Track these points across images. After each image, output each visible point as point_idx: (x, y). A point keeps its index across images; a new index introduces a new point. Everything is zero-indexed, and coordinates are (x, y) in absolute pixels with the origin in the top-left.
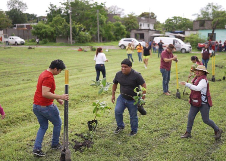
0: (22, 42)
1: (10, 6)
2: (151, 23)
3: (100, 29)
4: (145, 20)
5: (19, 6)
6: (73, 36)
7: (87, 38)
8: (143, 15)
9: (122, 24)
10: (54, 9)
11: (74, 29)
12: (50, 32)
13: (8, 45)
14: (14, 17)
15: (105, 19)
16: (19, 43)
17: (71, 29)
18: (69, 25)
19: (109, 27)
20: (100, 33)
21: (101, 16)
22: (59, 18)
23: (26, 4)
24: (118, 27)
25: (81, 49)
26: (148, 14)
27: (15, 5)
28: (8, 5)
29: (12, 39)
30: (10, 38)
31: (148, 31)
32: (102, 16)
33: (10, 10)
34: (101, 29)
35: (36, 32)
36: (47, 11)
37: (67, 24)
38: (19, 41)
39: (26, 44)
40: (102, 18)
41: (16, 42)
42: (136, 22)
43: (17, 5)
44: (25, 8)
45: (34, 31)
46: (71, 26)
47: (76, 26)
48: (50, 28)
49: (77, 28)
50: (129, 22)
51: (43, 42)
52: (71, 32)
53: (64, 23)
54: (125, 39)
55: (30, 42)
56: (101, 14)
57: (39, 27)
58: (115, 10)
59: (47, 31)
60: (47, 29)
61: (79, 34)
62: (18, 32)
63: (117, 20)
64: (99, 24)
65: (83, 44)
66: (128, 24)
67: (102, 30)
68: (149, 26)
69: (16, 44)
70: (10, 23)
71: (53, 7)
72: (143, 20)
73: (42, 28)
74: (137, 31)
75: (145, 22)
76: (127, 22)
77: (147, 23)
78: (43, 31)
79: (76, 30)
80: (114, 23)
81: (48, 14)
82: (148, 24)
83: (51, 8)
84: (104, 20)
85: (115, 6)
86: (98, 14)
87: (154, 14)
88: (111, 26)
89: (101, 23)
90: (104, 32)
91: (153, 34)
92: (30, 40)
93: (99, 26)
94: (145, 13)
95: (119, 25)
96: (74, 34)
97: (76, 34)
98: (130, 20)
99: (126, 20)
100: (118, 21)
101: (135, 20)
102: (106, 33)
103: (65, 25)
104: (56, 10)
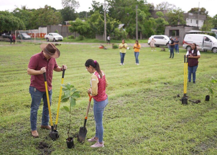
0: (60, 39)
1: (64, 4)
2: (200, 19)
3: (138, 25)
4: (193, 16)
5: (72, 4)
6: (107, 32)
7: (122, 35)
8: (193, 11)
9: (166, 20)
10: (96, 6)
11: (109, 25)
12: (85, 29)
13: (48, 41)
14: (67, 15)
15: (145, 14)
16: (57, 39)
17: (105, 25)
18: (103, 21)
19: (150, 23)
20: (139, 29)
21: (140, 12)
22: (97, 14)
23: (78, 2)
24: (161, 24)
25: (103, 46)
26: (198, 9)
27: (69, 3)
28: (62, 4)
29: (52, 35)
30: (50, 35)
31: (184, 28)
32: (142, 11)
33: (63, 8)
34: (140, 25)
35: (73, 28)
36: (90, 8)
37: (102, 20)
38: (57, 37)
39: (64, 40)
40: (141, 14)
41: (54, 39)
42: (182, 18)
43: (70, 4)
44: (77, 6)
45: (70, 27)
46: (105, 22)
47: (111, 22)
48: (87, 25)
49: (112, 24)
50: (174, 19)
51: (79, 39)
52: (105, 28)
53: (99, 20)
54: (155, 36)
55: (69, 38)
56: (140, 10)
57: (76, 24)
58: (166, 6)
59: (83, 28)
60: (83, 26)
61: (115, 31)
62: (62, 29)
63: (160, 16)
64: (138, 20)
65: (118, 41)
66: (173, 21)
67: (141, 27)
68: (197, 22)
69: (54, 41)
70: (56, 20)
71: (96, 4)
72: (191, 16)
73: (79, 24)
74: (172, 27)
75: (193, 19)
76: (172, 18)
77: (195, 19)
78: (79, 28)
79: (111, 26)
80: (156, 19)
81: (91, 11)
82: (197, 20)
83: (94, 5)
84: (143, 16)
85: (166, 2)
86: (137, 10)
87: (205, 10)
88: (152, 22)
89: (140, 19)
90: (143, 29)
91: (190, 30)
92: (70, 37)
93: (137, 22)
94: (194, 8)
95: (161, 21)
96: (108, 31)
97: (111, 30)
98: (175, 16)
99: (171, 16)
100: (161, 18)
101: (181, 16)
102: (146, 30)
103: (100, 21)
104: (98, 7)
